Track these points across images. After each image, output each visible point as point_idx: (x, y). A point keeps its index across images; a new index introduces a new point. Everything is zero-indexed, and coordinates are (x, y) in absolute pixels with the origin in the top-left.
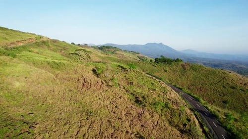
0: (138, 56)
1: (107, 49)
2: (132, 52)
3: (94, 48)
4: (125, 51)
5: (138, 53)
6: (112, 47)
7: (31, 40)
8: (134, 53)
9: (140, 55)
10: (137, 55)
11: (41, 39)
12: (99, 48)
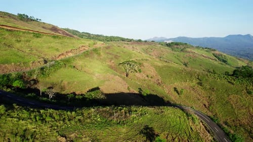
0: (213, 54)
1: (175, 46)
2: (206, 48)
3: (162, 45)
4: (198, 47)
5: (215, 50)
6: (181, 44)
7: (83, 48)
8: (209, 49)
9: (217, 52)
10: (213, 52)
11: (95, 46)
12: (167, 45)
